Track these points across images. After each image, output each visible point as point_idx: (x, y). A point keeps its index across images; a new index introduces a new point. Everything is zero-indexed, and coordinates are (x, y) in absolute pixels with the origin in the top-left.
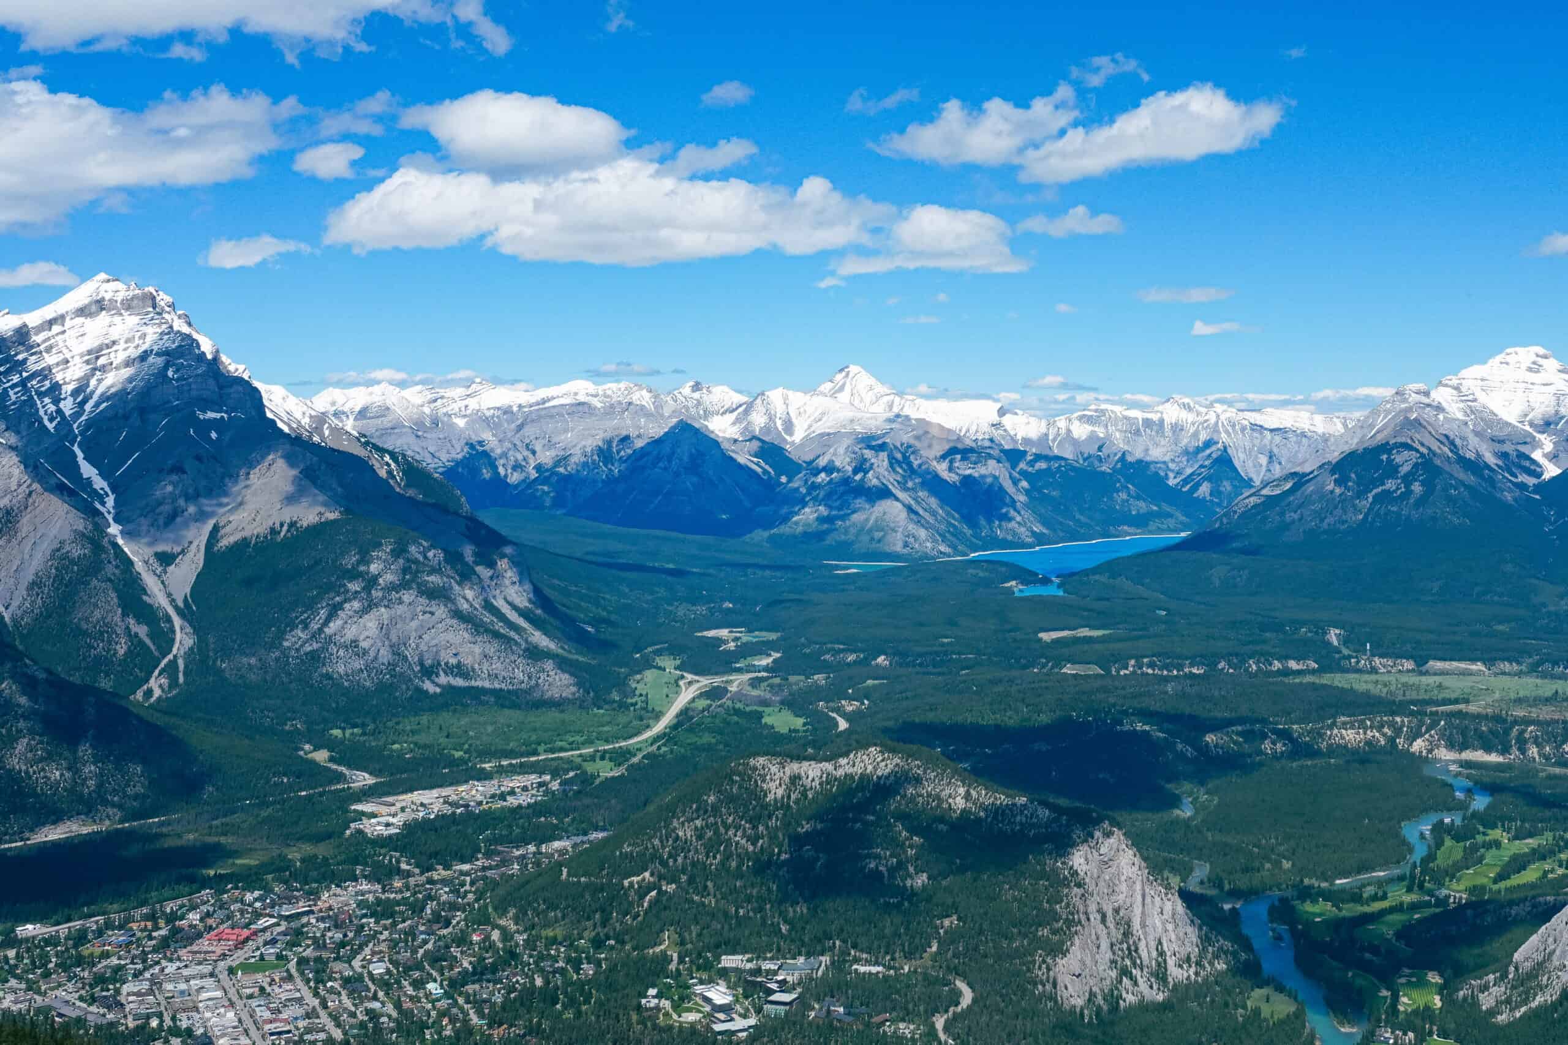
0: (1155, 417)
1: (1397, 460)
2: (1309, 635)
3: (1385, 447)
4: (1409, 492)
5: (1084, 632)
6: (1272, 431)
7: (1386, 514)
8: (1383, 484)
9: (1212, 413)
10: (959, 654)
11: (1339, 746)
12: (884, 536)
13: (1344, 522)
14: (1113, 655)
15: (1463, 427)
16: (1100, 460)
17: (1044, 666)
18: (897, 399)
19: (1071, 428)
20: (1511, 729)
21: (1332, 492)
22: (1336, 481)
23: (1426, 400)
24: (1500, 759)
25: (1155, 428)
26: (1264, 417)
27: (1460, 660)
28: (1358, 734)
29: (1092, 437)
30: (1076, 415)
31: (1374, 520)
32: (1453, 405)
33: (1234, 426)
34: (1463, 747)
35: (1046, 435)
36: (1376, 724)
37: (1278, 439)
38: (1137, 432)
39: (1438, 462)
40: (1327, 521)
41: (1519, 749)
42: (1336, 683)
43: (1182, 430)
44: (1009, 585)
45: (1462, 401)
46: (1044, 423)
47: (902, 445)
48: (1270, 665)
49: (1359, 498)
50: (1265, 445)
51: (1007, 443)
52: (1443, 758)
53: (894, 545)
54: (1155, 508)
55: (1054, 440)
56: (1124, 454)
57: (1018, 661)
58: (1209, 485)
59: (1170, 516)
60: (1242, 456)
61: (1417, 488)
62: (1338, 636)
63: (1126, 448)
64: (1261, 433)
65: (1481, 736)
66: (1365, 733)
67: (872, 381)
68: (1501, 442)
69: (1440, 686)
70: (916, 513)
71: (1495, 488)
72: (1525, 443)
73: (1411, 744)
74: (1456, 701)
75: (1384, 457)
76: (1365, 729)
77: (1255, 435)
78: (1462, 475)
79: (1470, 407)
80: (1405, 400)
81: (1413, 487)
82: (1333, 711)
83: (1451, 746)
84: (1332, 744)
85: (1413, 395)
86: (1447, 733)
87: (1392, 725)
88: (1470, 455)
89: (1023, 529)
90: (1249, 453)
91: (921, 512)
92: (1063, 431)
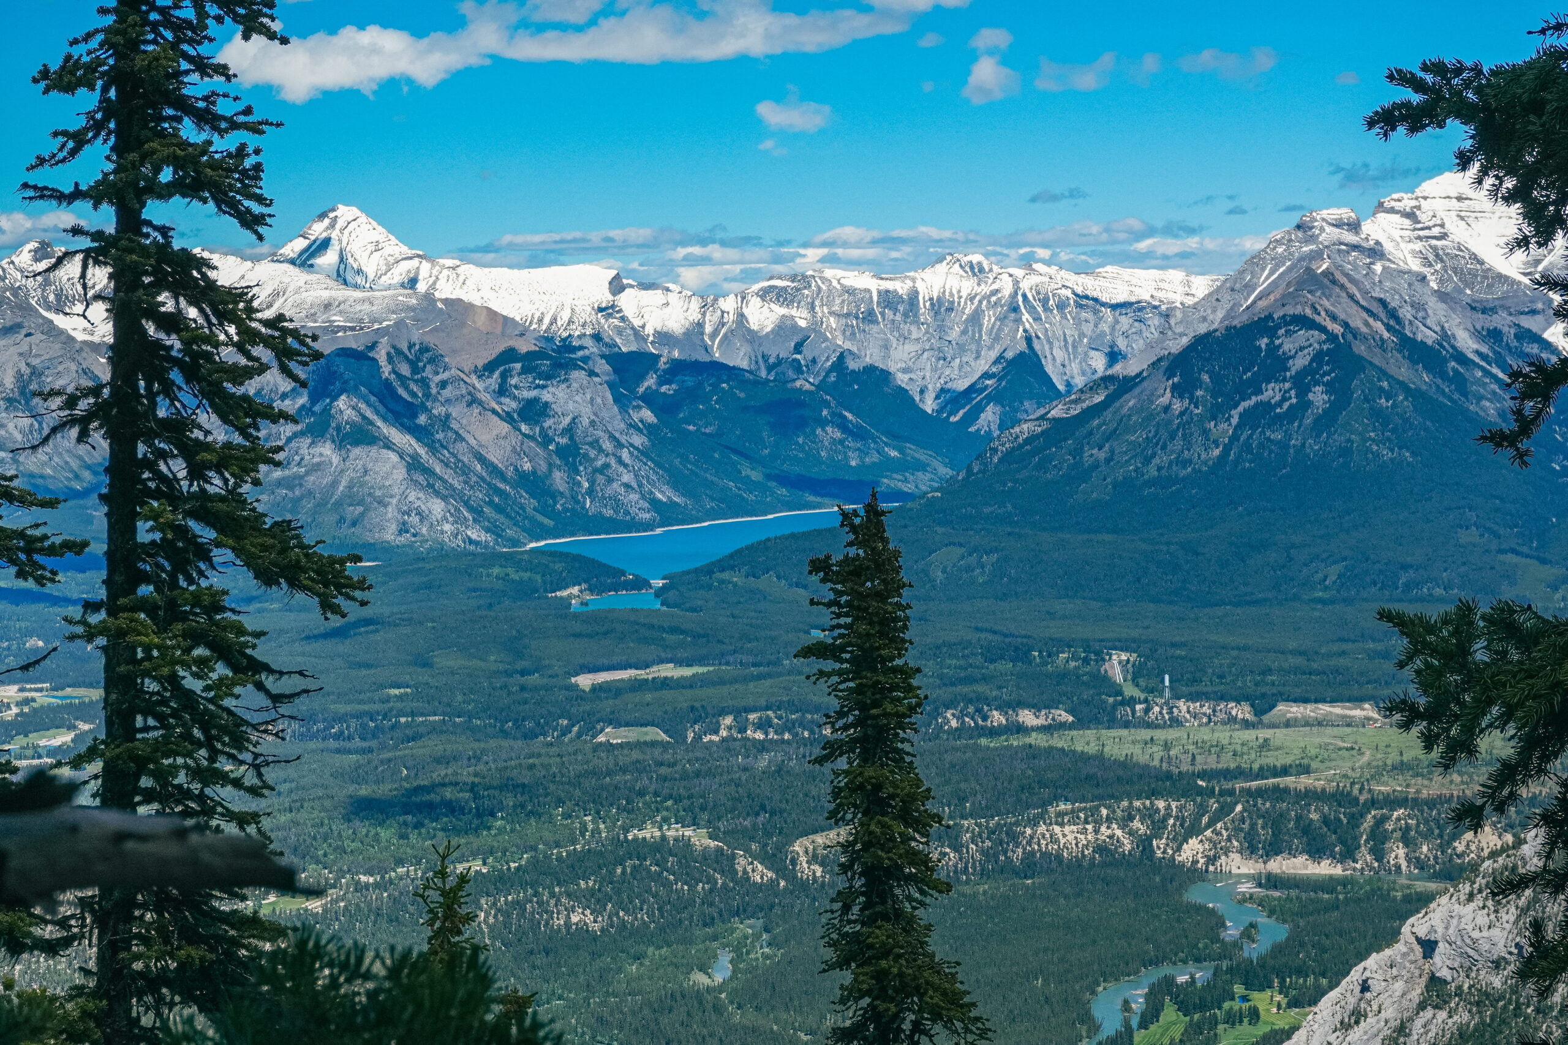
0: (901, 287)
1: (1287, 347)
2: (1073, 664)
3: (1264, 325)
4: (1304, 405)
5: (668, 671)
6: (1114, 307)
7: (1261, 445)
8: (1259, 392)
9: (1005, 277)
10: (413, 714)
11: (1046, 855)
12: (362, 515)
13: (1185, 463)
14: (693, 708)
15: (1417, 285)
16: (797, 366)
17: (566, 731)
18: (425, 266)
19: (745, 311)
20: (1362, 816)
21: (1167, 409)
22: (1174, 387)
23: (1350, 238)
24: (1338, 871)
25: (901, 308)
26: (1102, 282)
27: (1333, 701)
28: (1084, 832)
29: (785, 327)
30: (756, 287)
31: (1239, 456)
32: (1403, 245)
33: (1045, 302)
34: (1273, 849)
35: (700, 325)
36: (1119, 813)
37: (1125, 321)
38: (870, 317)
39: (1359, 349)
40: (1156, 461)
41: (1372, 851)
42: (1079, 747)
43: (950, 310)
44: (564, 593)
45: (1420, 238)
46: (695, 304)
47: (411, 346)
48: (985, 719)
49: (1214, 418)
50: (1103, 334)
51: (627, 342)
52: (1235, 871)
53: (382, 529)
54: (894, 453)
55: (714, 335)
56: (841, 357)
57: (517, 725)
58: (998, 409)
59: (922, 467)
60: (1059, 354)
61: (1319, 397)
62: (1124, 664)
63: (848, 345)
64: (1096, 312)
65: (1306, 829)
66: (1096, 831)
67: (379, 233)
68: (1487, 310)
69: (1265, 745)
70: (427, 471)
71: (1465, 394)
72: (1533, 312)
73: (1179, 849)
74: (1285, 771)
75: (1263, 342)
76: (1098, 823)
77: (1084, 315)
78: (1403, 371)
79: (1435, 249)
80: (1313, 239)
81: (1311, 396)
82: (1046, 793)
83: (1251, 849)
84: (1033, 853)
85: (1328, 229)
86: (1246, 826)
87: (1149, 814)
88: (1426, 336)
89: (634, 497)
90: (1072, 347)
91: (438, 469)
92: (730, 318)
